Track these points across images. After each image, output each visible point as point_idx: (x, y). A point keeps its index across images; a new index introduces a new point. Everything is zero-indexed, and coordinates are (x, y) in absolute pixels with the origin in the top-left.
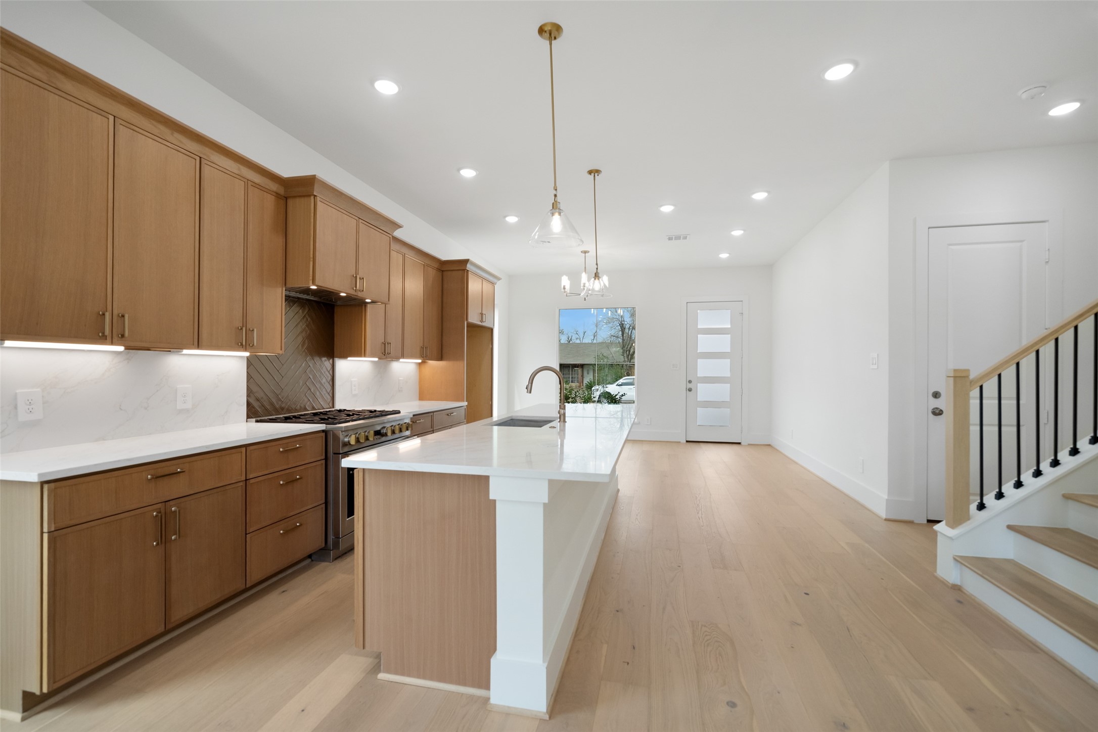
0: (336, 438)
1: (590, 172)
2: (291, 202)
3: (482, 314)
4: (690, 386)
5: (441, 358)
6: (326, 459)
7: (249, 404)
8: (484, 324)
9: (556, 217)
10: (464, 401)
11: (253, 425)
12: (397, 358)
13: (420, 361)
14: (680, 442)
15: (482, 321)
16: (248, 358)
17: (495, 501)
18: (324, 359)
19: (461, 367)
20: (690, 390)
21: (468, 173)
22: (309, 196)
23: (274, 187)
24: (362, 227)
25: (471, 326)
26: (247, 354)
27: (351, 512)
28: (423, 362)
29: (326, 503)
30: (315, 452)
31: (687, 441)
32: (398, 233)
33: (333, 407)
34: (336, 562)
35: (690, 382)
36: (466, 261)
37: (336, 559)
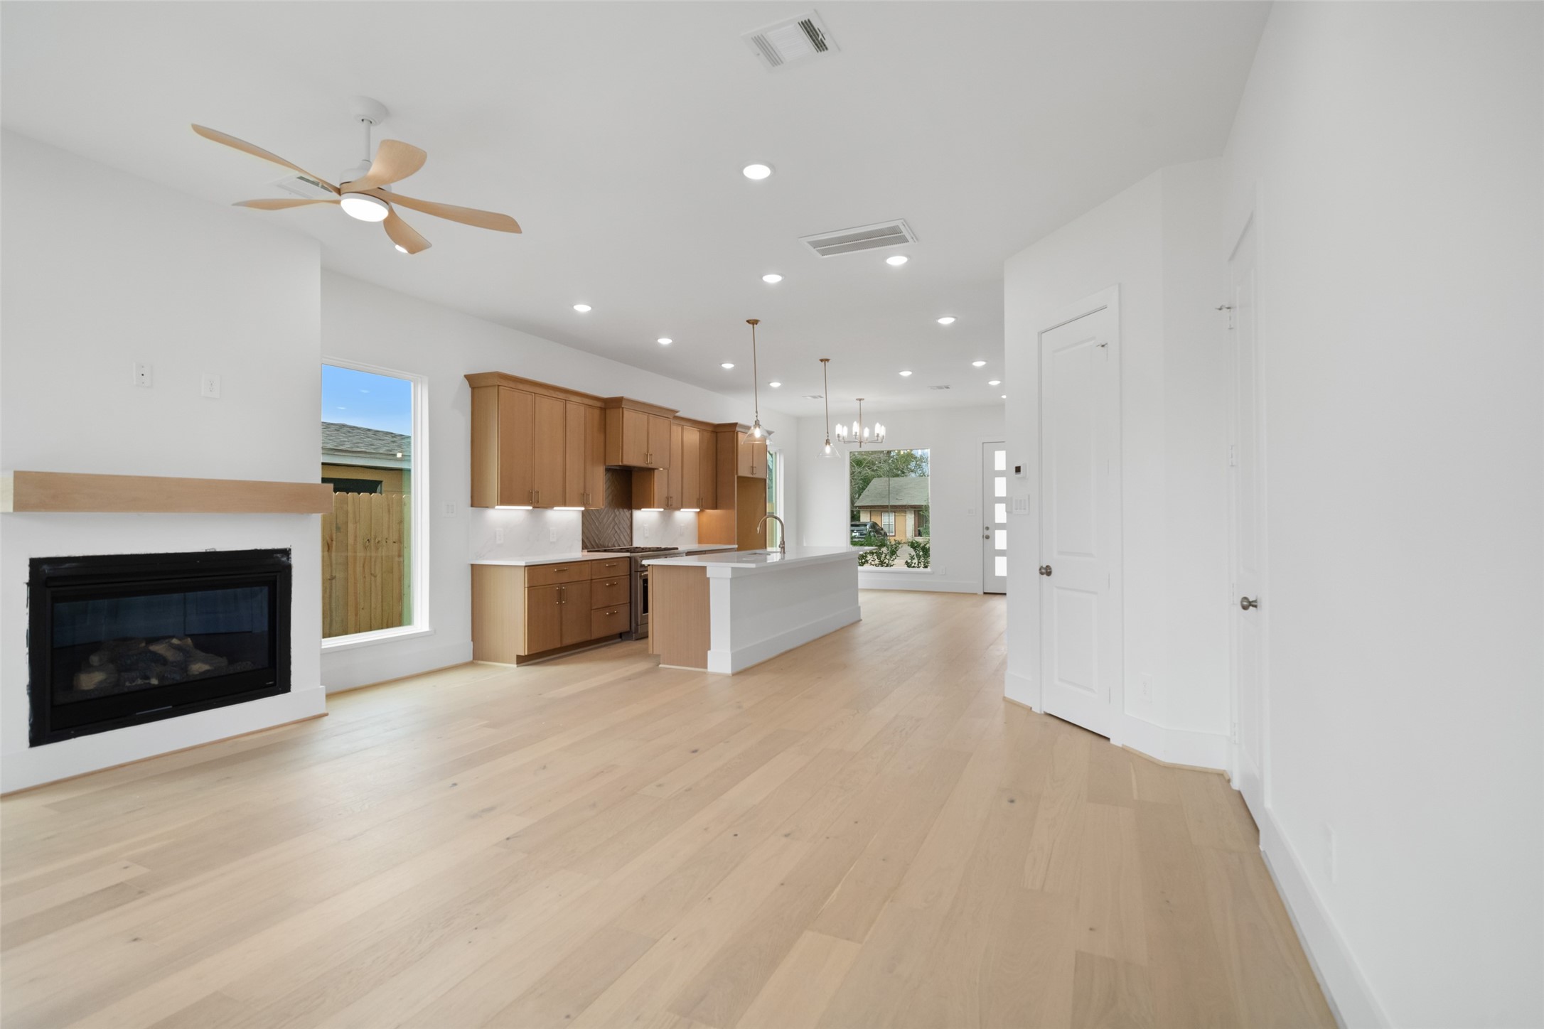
0: (636, 561)
1: (822, 360)
2: (608, 411)
3: (753, 467)
4: (987, 533)
5: (716, 507)
6: (630, 575)
7: (583, 541)
8: (754, 476)
9: (757, 429)
10: (734, 544)
11: (585, 553)
12: (678, 509)
13: (698, 510)
14: (976, 594)
15: (752, 473)
16: (583, 512)
17: (709, 578)
18: (625, 510)
19: (734, 514)
20: (987, 537)
21: (728, 366)
22: (619, 408)
23: (598, 404)
24: (651, 417)
25: (742, 480)
26: (583, 509)
27: (646, 610)
28: (702, 511)
29: (630, 603)
30: (623, 570)
31: (985, 593)
32: (678, 414)
33: (632, 545)
34: (638, 641)
35: (987, 528)
36: (735, 425)
37: (637, 640)
